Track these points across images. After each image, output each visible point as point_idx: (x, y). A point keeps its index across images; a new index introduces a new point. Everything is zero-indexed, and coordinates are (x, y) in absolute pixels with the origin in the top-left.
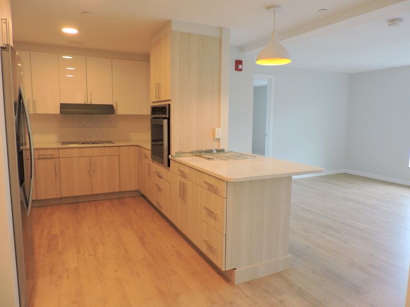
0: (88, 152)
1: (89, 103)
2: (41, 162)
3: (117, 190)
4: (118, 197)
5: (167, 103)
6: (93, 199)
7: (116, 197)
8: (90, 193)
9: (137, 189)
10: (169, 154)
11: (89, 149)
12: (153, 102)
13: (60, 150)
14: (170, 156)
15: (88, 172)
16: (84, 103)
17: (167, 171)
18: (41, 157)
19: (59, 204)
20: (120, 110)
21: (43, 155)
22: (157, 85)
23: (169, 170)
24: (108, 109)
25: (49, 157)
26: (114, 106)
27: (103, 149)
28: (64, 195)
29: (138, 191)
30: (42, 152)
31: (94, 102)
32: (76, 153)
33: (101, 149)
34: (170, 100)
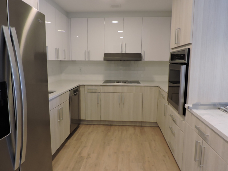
0: (120, 89)
1: (124, 52)
2: (89, 94)
3: (140, 120)
4: (141, 125)
5: (187, 47)
6: (122, 124)
7: (139, 125)
8: (120, 120)
9: (155, 121)
10: (185, 102)
11: (121, 87)
12: (173, 49)
13: (101, 87)
14: (186, 106)
15: (119, 104)
16: (120, 53)
17: (182, 119)
18: (89, 91)
19: (100, 125)
20: (146, 58)
21: (90, 90)
22: (177, 31)
23: (184, 120)
24: (138, 57)
25: (94, 91)
26: (142, 54)
27: (131, 87)
28: (102, 119)
29: (156, 123)
30: (89, 87)
31: (128, 52)
32: (111, 89)
33: (129, 87)
34: (190, 44)
